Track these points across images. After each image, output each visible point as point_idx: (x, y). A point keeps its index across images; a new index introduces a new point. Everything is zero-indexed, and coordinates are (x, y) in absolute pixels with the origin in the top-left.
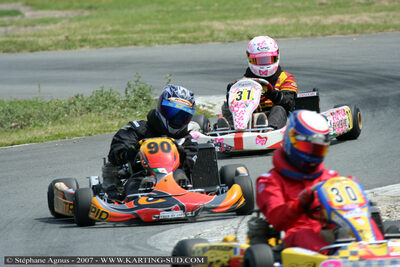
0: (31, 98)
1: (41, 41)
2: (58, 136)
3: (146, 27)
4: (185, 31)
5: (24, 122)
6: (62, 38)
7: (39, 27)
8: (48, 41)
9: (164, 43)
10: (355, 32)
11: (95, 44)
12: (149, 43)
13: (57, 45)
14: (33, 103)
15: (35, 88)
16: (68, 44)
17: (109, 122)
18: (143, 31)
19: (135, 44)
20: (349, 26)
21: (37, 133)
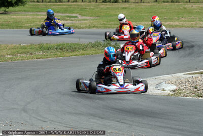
0: (77, 43)
1: (82, 26)
2: (83, 54)
3: (113, 23)
5: (74, 50)
6: (88, 25)
7: (82, 21)
8: (84, 26)
10: (173, 27)
11: (97, 27)
13: (86, 27)
14: (77, 44)
15: (78, 40)
16: (90, 27)
17: (98, 51)
19: (109, 28)
20: (172, 25)
21: (77, 53)
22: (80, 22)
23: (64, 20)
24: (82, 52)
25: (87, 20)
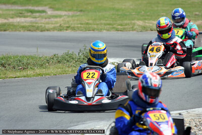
0: (32, 54)
1: (47, 26)
2: (39, 75)
4: (121, 25)
5: (25, 67)
6: (58, 25)
7: (52, 19)
8: (51, 26)
9: (108, 30)
11: (73, 29)
12: (100, 30)
13: (54, 29)
14: (32, 58)
15: (35, 50)
16: (61, 29)
17: (67, 69)
18: (101, 24)
21: (30, 72)
22: (47, 20)
23: (20, 17)
24: (38, 71)
25: (60, 16)
